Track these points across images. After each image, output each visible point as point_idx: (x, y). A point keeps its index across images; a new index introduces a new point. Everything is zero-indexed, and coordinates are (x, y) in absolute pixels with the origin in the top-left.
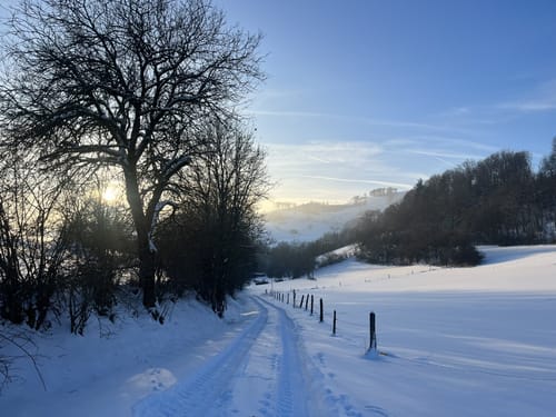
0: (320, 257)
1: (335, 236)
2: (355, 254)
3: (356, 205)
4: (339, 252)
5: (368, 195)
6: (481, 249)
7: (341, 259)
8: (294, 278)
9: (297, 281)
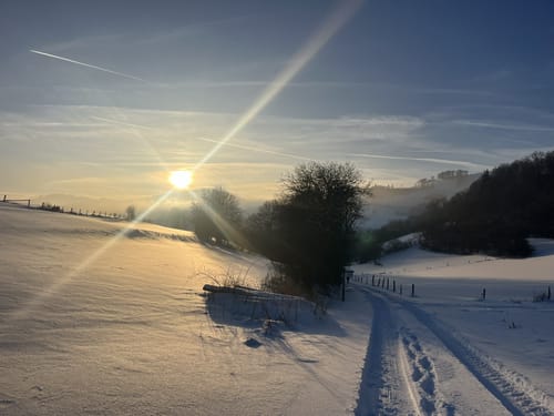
0: (386, 244)
1: (400, 222)
2: (420, 242)
3: (423, 188)
4: (404, 239)
5: (436, 178)
6: (532, 241)
7: (406, 247)
8: (361, 263)
9: (364, 266)
